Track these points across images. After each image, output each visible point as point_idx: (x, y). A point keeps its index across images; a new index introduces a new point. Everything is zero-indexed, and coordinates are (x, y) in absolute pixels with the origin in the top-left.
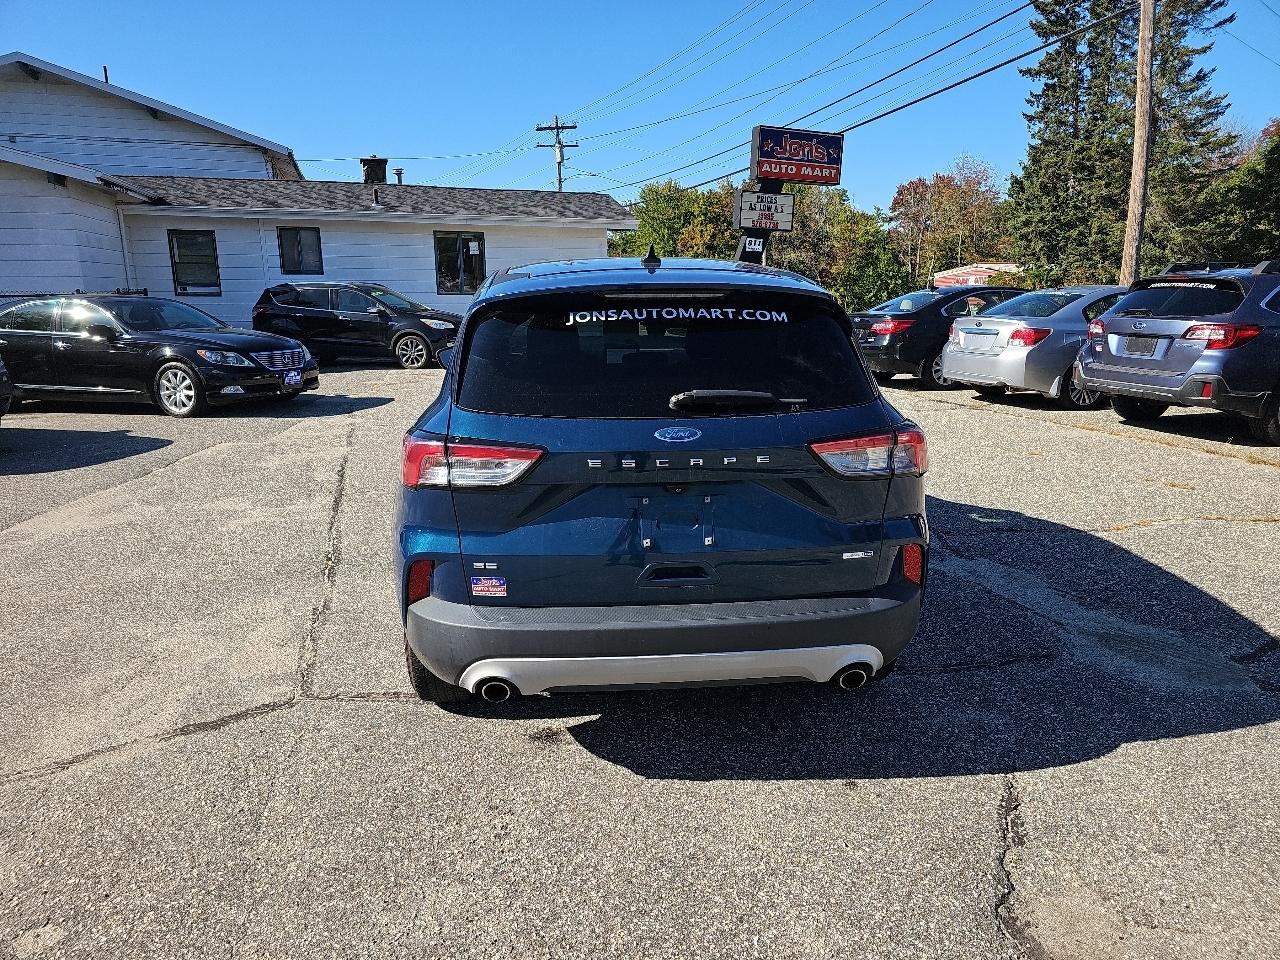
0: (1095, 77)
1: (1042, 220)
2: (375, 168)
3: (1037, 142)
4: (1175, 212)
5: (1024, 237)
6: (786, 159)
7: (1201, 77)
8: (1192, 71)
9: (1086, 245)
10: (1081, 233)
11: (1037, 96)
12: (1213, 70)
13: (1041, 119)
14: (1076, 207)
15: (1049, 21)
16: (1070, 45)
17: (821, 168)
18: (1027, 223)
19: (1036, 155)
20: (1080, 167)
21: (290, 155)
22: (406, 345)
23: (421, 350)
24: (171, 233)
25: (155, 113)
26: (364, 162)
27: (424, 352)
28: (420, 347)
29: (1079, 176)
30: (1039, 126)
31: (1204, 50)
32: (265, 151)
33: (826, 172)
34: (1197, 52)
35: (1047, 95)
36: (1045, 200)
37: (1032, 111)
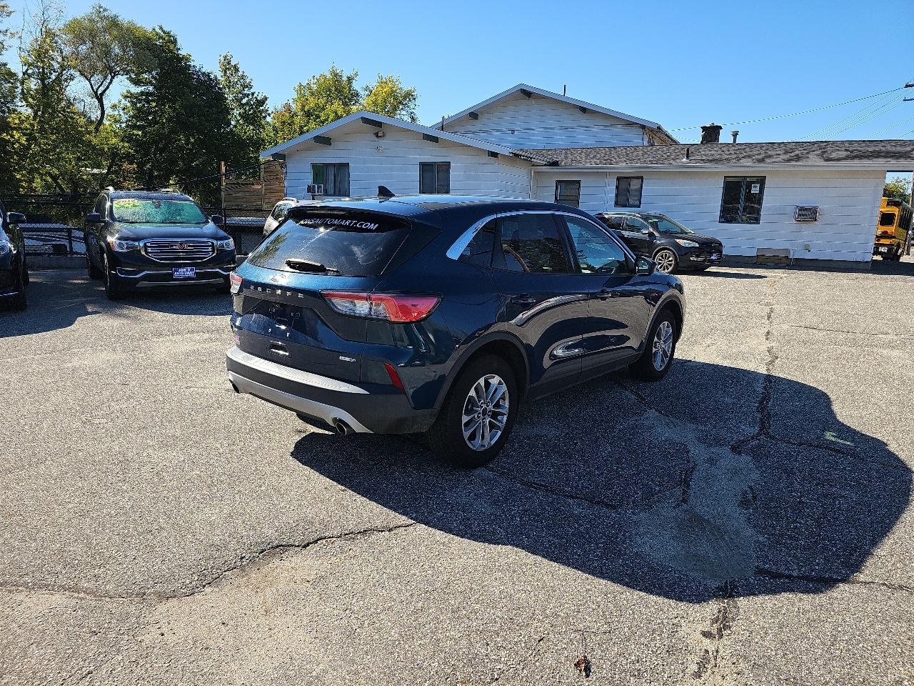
2: (711, 133)
21: (659, 128)
22: (662, 257)
23: (672, 261)
24: (558, 182)
25: (584, 110)
26: (704, 128)
27: (673, 262)
28: (670, 259)
32: (643, 127)
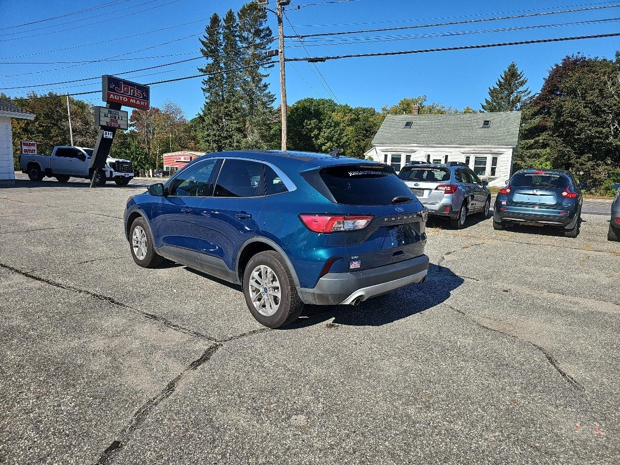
0: (228, 77)
1: (215, 135)
3: (208, 101)
4: (263, 137)
5: (208, 141)
6: (121, 94)
7: (266, 86)
8: (263, 82)
9: (233, 147)
10: (230, 142)
11: (206, 81)
12: (269, 84)
13: (209, 91)
14: (227, 131)
15: (208, 50)
16: (217, 62)
17: (140, 101)
18: (208, 135)
19: (208, 107)
20: (227, 115)
29: (226, 118)
30: (208, 94)
31: (266, 76)
33: (142, 103)
34: (265, 76)
35: (210, 82)
36: (215, 127)
37: (205, 87)
